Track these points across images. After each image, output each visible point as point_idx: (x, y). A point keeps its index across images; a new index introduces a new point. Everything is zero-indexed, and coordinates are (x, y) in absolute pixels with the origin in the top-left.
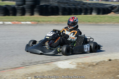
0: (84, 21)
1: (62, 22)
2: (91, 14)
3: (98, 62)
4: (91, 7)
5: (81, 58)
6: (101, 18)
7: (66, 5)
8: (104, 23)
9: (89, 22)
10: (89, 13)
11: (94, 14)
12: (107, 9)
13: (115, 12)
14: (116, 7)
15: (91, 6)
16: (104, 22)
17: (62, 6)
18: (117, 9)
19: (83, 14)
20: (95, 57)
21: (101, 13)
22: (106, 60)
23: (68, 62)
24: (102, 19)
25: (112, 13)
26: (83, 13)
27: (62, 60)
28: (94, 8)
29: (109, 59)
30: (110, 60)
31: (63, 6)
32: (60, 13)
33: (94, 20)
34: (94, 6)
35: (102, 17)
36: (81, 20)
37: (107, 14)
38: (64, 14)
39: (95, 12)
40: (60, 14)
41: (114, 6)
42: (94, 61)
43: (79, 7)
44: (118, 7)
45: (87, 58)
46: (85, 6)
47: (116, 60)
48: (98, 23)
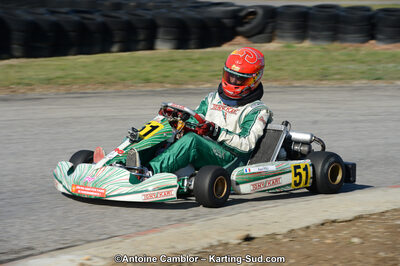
0: (124, 80)
1: (28, 85)
2: (151, 47)
3: (199, 249)
4: (149, 17)
5: (127, 236)
6: (196, 61)
7: (42, 10)
8: (209, 85)
9: (147, 81)
10: (142, 44)
11: (163, 49)
12: (218, 21)
13: (248, 36)
14: (254, 13)
15: (148, 15)
16: (207, 82)
17: (23, 14)
18: (256, 21)
19: (115, 48)
20: (184, 228)
21: (192, 42)
22: (234, 238)
23: (72, 261)
24: (198, 68)
25: (239, 39)
26: (116, 42)
27: (42, 253)
28: (159, 22)
29: (244, 234)
30: (248, 239)
31: (30, 17)
32: (16, 48)
33: (167, 74)
34: (163, 10)
35: (199, 59)
36: (108, 74)
37: (219, 44)
38: (31, 52)
39: (165, 40)
40: (17, 54)
41: (243, 8)
42: (180, 247)
43: (98, 18)
44: (260, 12)
45: (151, 236)
46: (123, 15)
47: (273, 236)
48: (186, 83)
